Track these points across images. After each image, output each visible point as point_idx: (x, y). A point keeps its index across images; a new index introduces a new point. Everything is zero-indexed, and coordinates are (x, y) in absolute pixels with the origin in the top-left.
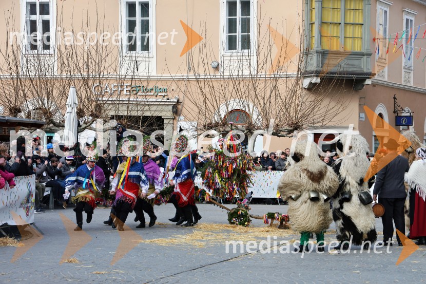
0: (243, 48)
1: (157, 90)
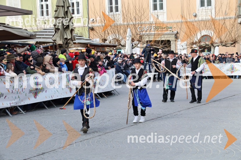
1: (167, 28)
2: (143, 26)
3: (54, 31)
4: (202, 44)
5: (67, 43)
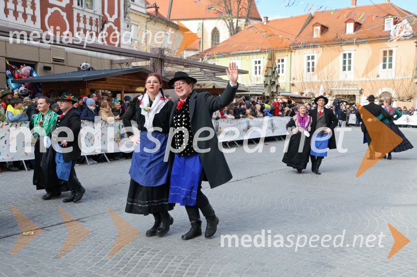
0: (389, 68)
1: (354, 85)
2: (334, 84)
3: (263, 86)
4: (382, 99)
5: (273, 95)
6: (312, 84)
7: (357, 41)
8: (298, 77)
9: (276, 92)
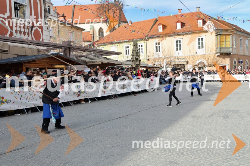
0: (202, 48)
1: (183, 59)
2: (172, 58)
3: (131, 61)
4: (200, 66)
5: (137, 66)
6: (159, 59)
7: (183, 33)
8: (151, 55)
9: (139, 65)
